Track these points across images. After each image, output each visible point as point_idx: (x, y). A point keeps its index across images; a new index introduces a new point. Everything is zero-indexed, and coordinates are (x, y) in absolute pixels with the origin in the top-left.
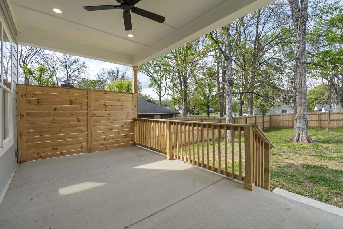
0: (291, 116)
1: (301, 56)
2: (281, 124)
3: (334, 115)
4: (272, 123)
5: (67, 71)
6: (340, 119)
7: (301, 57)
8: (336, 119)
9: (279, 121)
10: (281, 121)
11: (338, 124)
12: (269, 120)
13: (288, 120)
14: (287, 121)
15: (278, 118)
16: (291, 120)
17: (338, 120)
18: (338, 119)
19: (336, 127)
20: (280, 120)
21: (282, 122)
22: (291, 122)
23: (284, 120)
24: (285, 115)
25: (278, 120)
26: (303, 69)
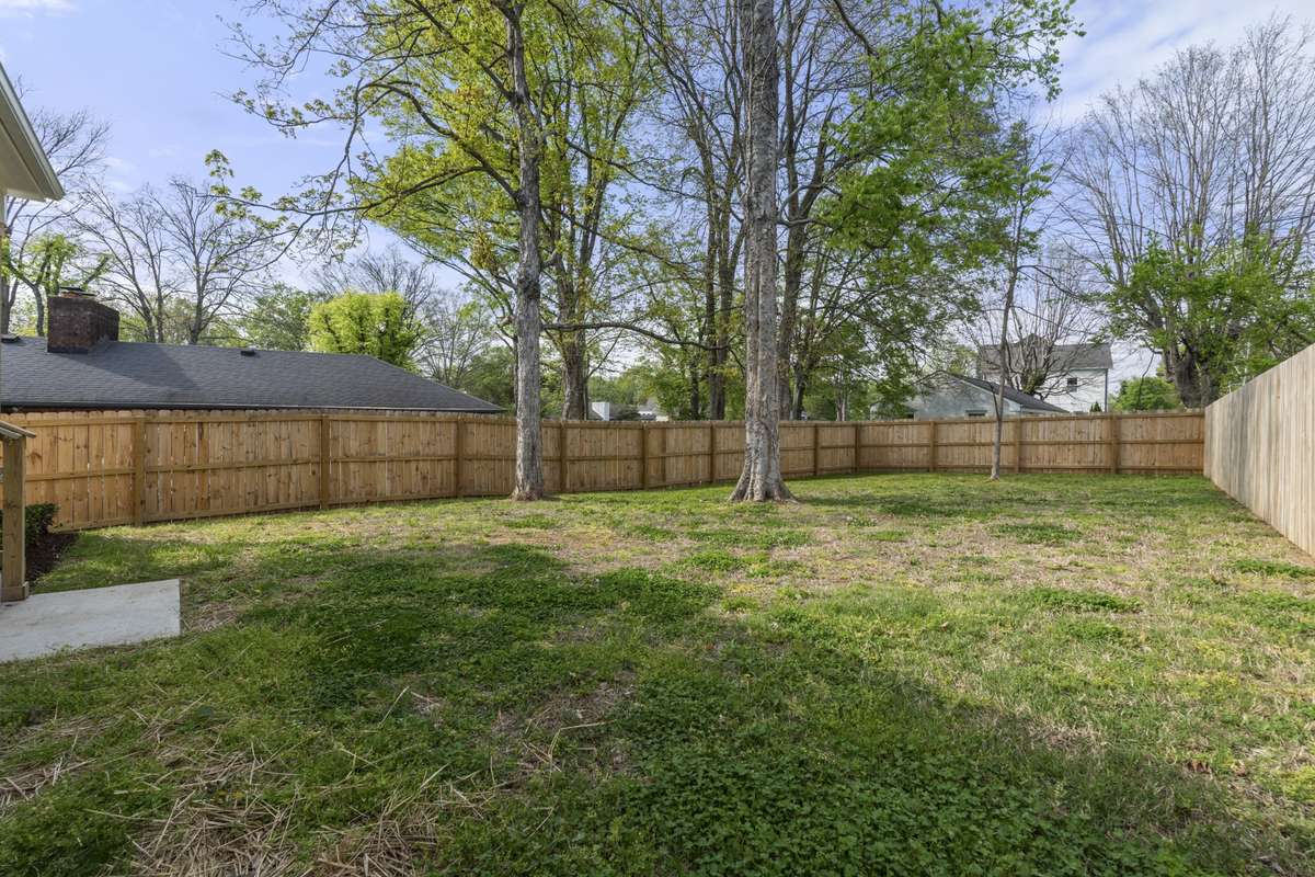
0: (924, 428)
1: (757, 194)
2: (893, 457)
3: (1066, 423)
4: (865, 453)
5: (197, 258)
6: (1084, 439)
7: (754, 199)
8: (1072, 439)
9: (886, 446)
10: (892, 446)
11: (1077, 458)
12: (852, 442)
13: (915, 442)
14: (912, 446)
15: (883, 434)
16: (925, 442)
17: (1081, 443)
18: (1078, 438)
19: (1073, 469)
20: (890, 442)
21: (895, 449)
22: (925, 450)
23: (905, 441)
24: (907, 424)
25: (885, 443)
26: (763, 242)
